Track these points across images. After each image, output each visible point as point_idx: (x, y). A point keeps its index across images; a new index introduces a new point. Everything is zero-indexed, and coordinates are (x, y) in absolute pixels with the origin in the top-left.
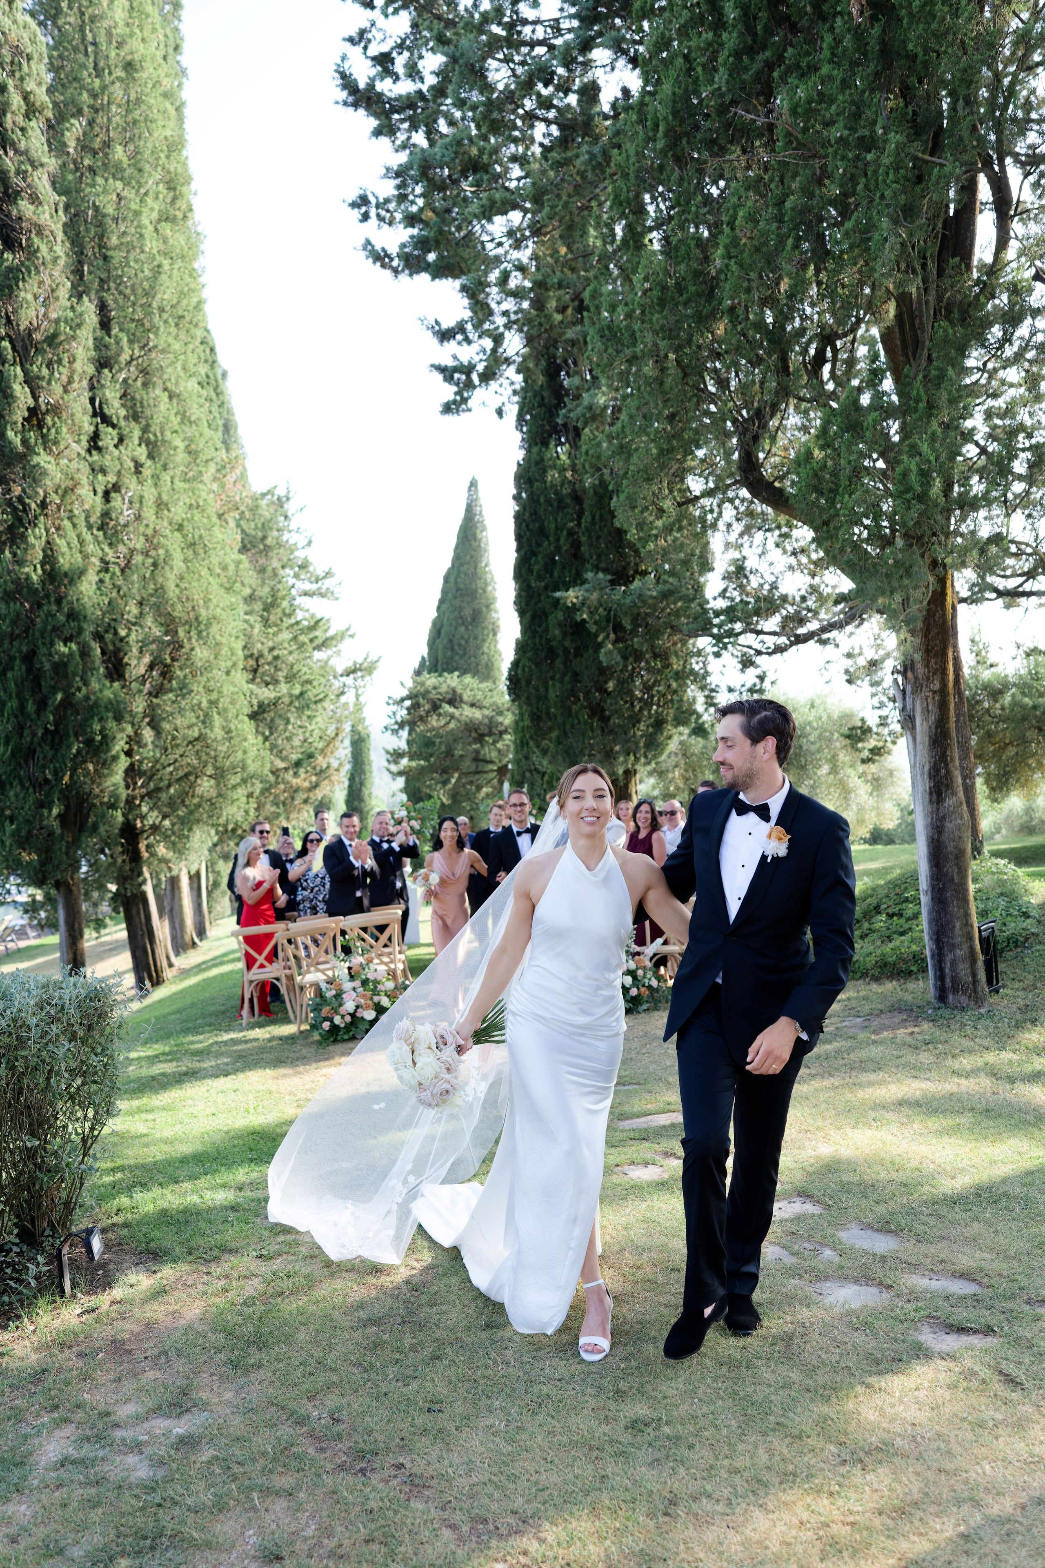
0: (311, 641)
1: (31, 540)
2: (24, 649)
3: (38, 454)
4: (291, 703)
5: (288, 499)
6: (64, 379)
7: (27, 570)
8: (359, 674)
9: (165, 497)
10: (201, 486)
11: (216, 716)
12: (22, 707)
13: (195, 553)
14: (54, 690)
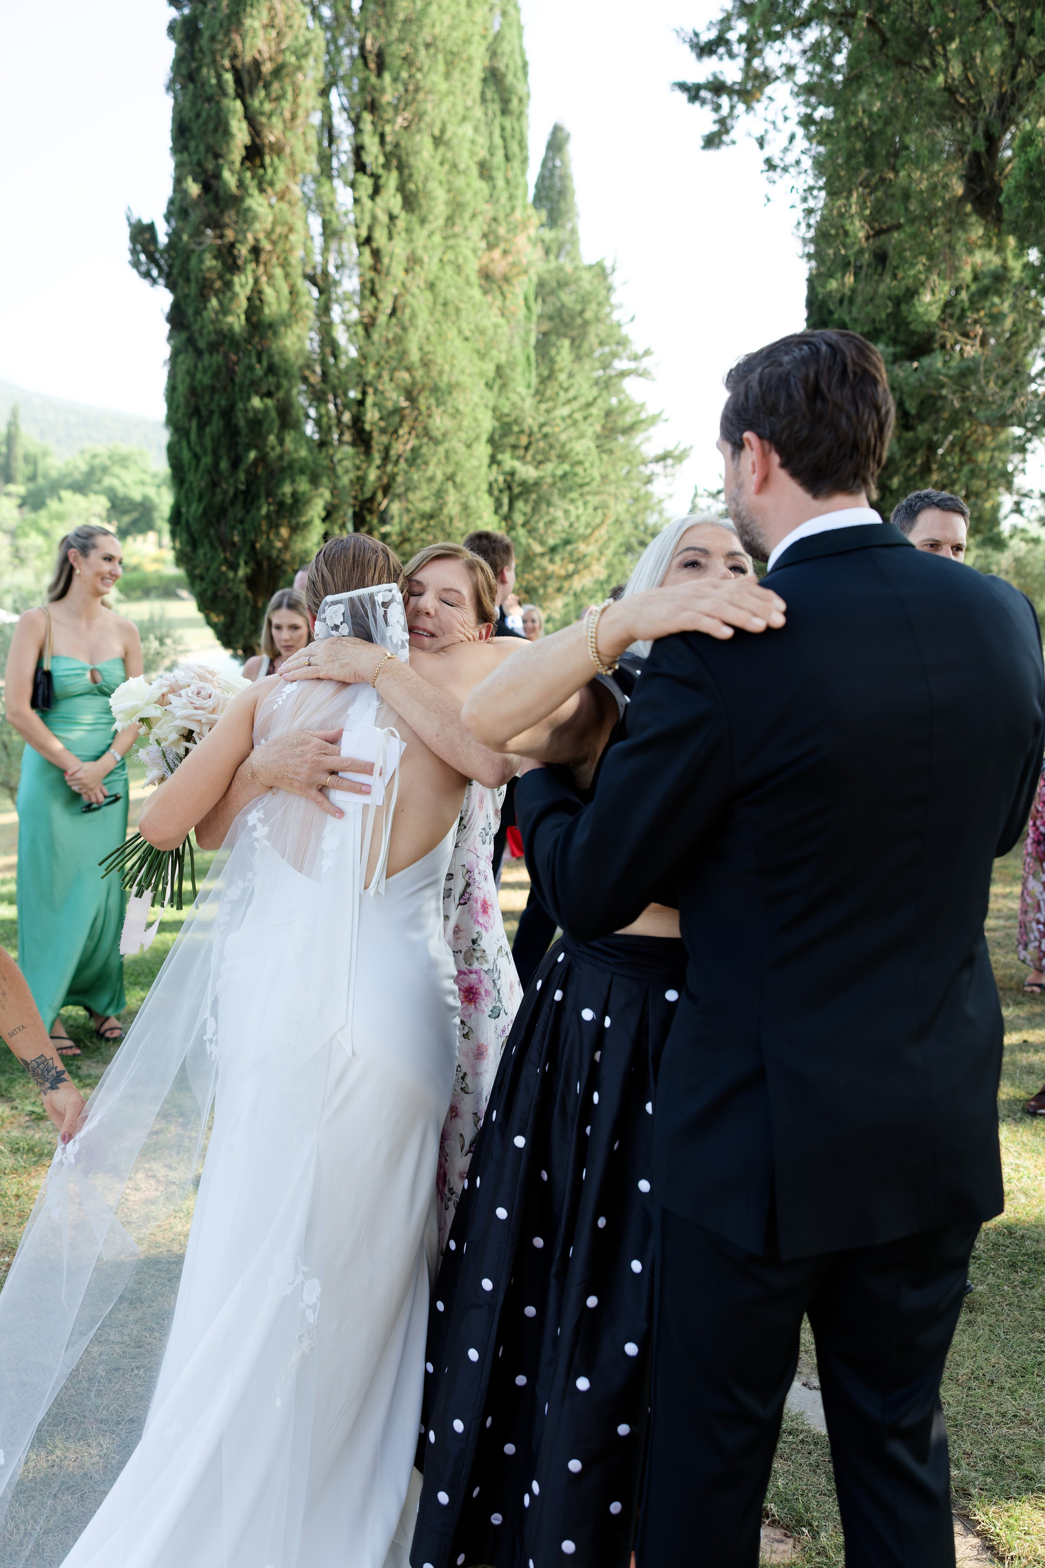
0: (585, 418)
1: (237, 288)
2: (223, 403)
3: (251, 196)
4: (554, 484)
5: (614, 270)
6: (287, 115)
7: (230, 319)
8: (669, 461)
9: (420, 252)
10: (462, 242)
11: (452, 491)
12: (216, 464)
13: (445, 314)
14: (248, 448)
